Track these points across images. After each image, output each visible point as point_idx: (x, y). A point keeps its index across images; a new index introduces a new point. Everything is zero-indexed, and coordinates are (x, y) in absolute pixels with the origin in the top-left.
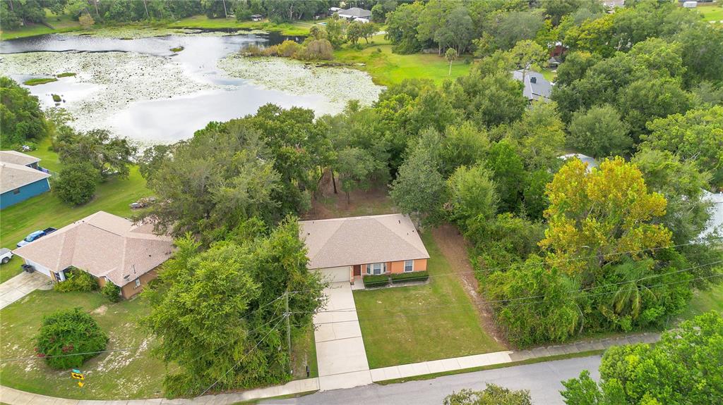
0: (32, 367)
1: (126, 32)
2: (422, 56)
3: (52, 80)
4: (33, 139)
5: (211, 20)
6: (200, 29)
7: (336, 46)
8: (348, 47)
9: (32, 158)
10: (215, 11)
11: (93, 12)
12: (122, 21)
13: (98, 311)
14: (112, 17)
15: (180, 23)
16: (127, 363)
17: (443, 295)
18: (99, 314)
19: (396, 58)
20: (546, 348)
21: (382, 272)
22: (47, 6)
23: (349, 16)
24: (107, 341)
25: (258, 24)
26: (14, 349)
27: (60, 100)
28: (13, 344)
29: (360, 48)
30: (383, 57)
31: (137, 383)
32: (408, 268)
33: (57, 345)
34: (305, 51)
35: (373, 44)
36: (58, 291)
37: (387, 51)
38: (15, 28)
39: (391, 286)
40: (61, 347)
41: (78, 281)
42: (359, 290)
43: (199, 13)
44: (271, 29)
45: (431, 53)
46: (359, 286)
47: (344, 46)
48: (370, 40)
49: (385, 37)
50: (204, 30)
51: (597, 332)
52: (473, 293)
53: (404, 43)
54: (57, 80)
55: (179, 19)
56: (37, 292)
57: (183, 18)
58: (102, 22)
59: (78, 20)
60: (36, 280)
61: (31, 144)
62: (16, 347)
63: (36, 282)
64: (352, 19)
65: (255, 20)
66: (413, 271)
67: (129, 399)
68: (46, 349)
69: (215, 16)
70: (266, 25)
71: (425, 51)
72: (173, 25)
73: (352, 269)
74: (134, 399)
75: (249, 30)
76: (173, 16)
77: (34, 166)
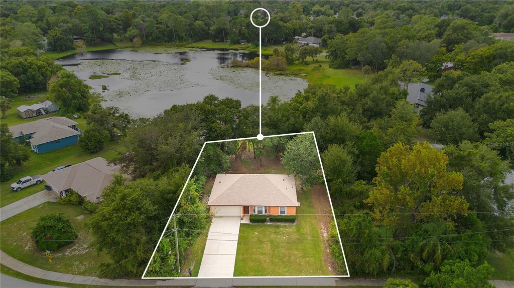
0: (29, 247)
1: (160, 49)
2: (349, 71)
3: (106, 77)
4: (81, 112)
5: (214, 43)
6: (206, 48)
7: (290, 62)
8: (299, 63)
9: (73, 122)
10: (217, 38)
11: (142, 37)
12: (159, 43)
13: (79, 218)
14: (153, 40)
15: (194, 45)
16: (84, 252)
17: (304, 234)
18: (78, 220)
19: (330, 71)
20: (365, 280)
21: (264, 213)
22: (115, 32)
23: (306, 43)
24: (77, 237)
25: (244, 46)
26: (23, 235)
27: (106, 89)
28: (24, 232)
29: (307, 64)
30: (321, 70)
31: (85, 265)
32: (283, 212)
33: (43, 235)
34: (268, 64)
35: (317, 62)
36: (59, 203)
37: (326, 67)
38: (95, 45)
39: (268, 224)
40: (45, 236)
41: (72, 198)
42: (245, 224)
43: (208, 38)
44: (251, 50)
45: (356, 69)
46: (246, 221)
47: (296, 62)
48: (315, 59)
49: (326, 57)
50: (209, 50)
51: (407, 273)
52: (325, 235)
53: (339, 61)
54: (108, 77)
55: (194, 42)
56: (48, 202)
57: (197, 41)
58: (147, 43)
59: (132, 41)
60: (50, 195)
61: (79, 114)
62: (25, 234)
63: (49, 197)
64: (308, 44)
65: (243, 43)
66: (286, 214)
67: (77, 274)
68: (37, 236)
69: (217, 40)
70: (248, 47)
71: (352, 67)
72: (190, 45)
73: (242, 208)
74: (79, 275)
75: (237, 50)
76: (190, 40)
77: (74, 127)
